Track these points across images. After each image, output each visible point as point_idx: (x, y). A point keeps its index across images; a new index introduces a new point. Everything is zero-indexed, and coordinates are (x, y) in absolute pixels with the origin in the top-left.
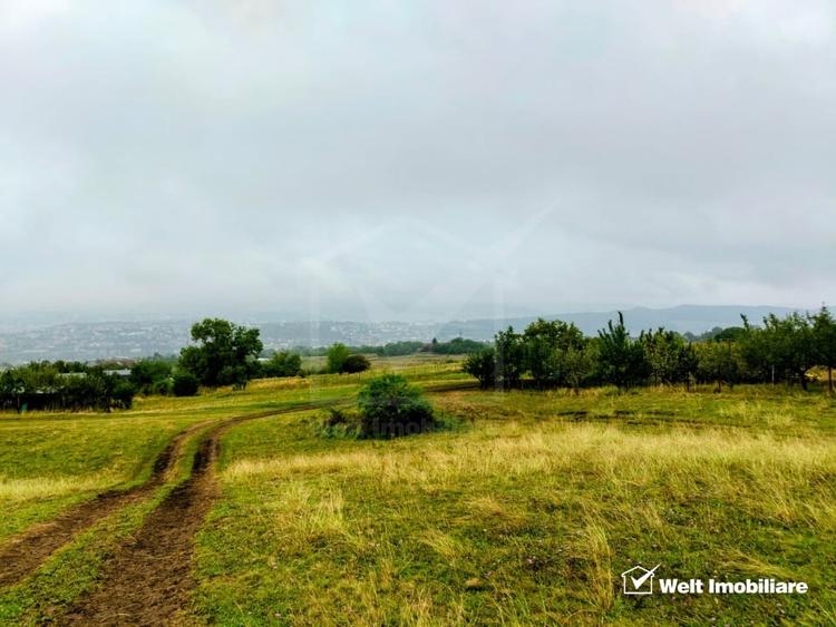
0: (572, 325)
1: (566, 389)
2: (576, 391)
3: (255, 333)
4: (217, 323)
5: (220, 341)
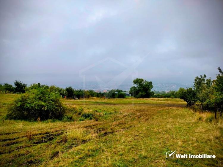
4: (140, 80)
5: (140, 85)
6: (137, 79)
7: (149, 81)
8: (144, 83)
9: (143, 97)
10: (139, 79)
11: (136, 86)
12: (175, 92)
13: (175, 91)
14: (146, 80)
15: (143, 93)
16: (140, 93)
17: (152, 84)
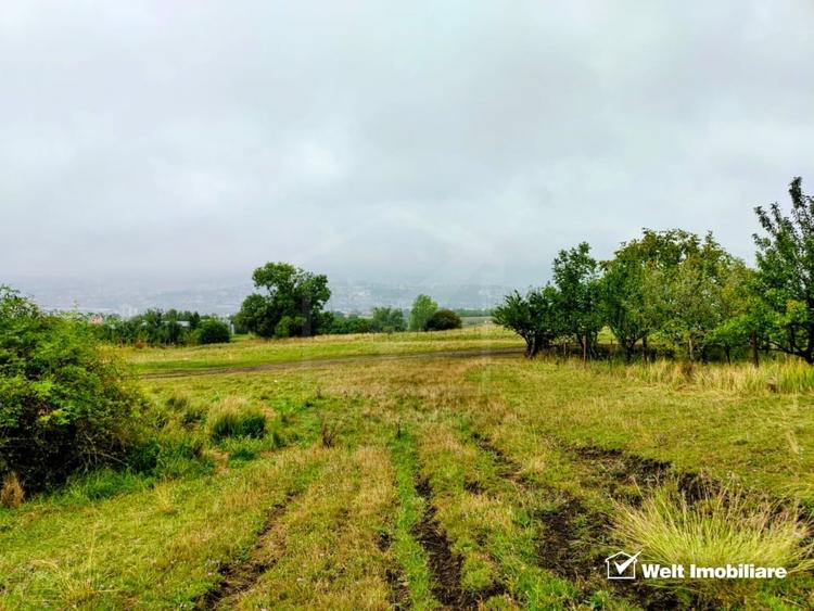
0: (709, 238)
1: (664, 363)
2: (688, 371)
3: (321, 281)
4: (280, 268)
5: (281, 288)
6: (270, 266)
7: (317, 273)
8: (295, 281)
9: (296, 332)
10: (276, 264)
11: (263, 291)
12: (391, 312)
13: (389, 310)
14: (302, 271)
15: (297, 318)
16: (286, 319)
17: (327, 285)
